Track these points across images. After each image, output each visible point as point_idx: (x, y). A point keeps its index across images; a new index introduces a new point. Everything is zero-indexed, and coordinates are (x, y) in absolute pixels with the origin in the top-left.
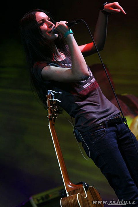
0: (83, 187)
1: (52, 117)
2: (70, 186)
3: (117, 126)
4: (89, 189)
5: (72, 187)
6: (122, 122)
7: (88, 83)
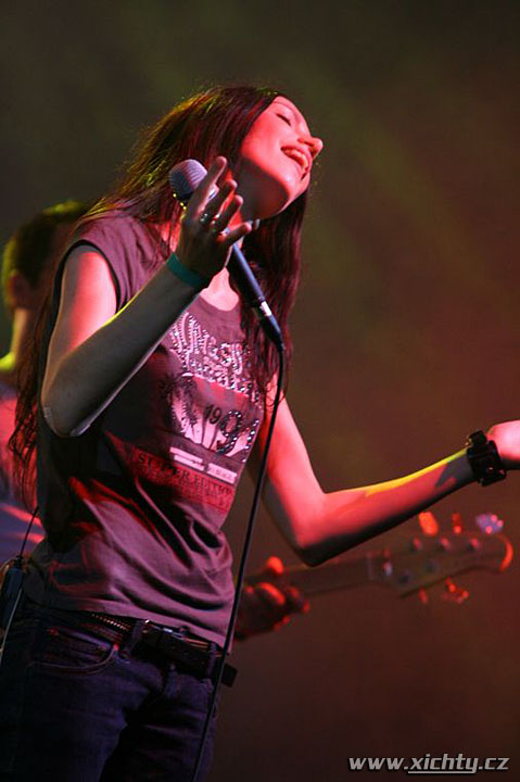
6: (205, 677)
7: (200, 461)
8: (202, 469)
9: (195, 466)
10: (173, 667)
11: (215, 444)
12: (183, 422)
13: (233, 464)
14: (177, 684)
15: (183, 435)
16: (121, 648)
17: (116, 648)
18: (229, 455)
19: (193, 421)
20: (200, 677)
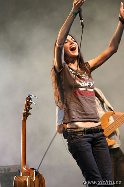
0: (34, 172)
1: (26, 114)
2: (24, 169)
3: (94, 134)
4: (38, 175)
5: (26, 170)
6: (100, 132)
7: (85, 89)
8: (86, 90)
9: (84, 90)
10: (93, 133)
11: (87, 85)
12: (80, 84)
13: (91, 88)
14: (96, 135)
15: (80, 86)
16: (84, 134)
17: (83, 134)
18: (91, 86)
19: (82, 83)
20: (99, 132)
